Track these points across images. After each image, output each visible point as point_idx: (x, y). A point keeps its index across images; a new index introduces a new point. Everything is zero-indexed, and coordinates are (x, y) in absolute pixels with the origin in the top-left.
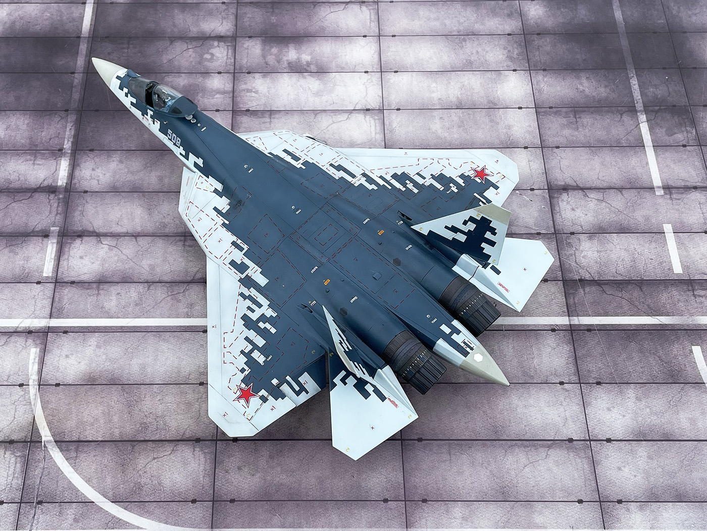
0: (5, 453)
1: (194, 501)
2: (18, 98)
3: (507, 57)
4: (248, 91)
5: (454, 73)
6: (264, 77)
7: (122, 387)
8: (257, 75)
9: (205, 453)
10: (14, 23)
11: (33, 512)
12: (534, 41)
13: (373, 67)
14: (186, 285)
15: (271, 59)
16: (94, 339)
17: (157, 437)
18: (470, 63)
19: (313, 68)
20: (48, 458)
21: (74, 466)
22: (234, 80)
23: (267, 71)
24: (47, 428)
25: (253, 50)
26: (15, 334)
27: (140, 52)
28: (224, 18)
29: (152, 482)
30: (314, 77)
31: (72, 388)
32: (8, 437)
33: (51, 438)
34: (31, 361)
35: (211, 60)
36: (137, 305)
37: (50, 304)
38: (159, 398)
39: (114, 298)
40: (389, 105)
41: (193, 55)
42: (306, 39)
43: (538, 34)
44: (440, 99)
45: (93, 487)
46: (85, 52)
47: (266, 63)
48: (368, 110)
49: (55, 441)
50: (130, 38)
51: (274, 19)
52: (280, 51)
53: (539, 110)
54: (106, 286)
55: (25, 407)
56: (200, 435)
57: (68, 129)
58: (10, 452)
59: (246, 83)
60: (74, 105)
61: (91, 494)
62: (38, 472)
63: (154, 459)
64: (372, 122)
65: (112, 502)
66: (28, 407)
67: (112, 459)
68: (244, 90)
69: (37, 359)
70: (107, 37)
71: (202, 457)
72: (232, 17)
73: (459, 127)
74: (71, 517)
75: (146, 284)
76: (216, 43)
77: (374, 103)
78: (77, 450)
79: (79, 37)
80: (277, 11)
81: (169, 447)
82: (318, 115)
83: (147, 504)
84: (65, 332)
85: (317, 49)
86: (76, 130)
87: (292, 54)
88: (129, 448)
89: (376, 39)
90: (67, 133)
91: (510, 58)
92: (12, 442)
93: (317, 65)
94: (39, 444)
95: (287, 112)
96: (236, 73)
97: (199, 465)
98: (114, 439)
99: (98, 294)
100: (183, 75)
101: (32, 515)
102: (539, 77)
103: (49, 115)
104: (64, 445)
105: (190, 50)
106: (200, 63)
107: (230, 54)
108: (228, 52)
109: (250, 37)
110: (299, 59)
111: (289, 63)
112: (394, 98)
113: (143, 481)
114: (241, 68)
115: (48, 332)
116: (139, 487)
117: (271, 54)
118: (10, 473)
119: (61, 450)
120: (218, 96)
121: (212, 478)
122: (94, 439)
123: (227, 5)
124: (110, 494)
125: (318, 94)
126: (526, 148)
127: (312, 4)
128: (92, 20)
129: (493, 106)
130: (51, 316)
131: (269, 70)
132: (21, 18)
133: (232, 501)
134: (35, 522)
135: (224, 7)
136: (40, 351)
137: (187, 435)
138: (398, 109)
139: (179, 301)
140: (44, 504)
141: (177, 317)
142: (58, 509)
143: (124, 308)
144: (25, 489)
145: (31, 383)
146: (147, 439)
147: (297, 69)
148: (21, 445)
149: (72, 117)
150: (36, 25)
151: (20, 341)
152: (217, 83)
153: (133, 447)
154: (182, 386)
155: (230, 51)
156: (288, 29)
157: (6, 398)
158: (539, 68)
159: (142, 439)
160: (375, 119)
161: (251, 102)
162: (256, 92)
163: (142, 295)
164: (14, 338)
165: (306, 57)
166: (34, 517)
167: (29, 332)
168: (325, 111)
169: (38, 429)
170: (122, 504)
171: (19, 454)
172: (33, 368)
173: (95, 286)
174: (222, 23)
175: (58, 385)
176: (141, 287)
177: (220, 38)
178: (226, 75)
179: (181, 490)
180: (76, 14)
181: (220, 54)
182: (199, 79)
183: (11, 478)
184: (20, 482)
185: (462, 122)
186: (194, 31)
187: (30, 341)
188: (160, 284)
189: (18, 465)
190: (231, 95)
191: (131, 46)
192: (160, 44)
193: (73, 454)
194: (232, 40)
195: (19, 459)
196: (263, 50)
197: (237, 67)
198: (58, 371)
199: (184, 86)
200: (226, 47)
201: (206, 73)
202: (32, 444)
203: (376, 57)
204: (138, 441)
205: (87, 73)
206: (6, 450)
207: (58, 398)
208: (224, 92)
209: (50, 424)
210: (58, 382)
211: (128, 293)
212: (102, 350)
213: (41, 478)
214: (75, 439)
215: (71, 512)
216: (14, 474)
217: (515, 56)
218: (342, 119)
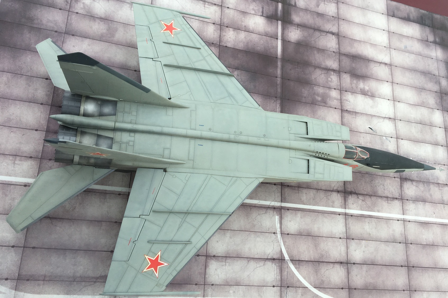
0: (272, 264)
1: (342, 289)
2: (255, 87)
3: (435, 103)
4: (347, 100)
5: (418, 106)
6: (352, 94)
7: (312, 237)
8: (349, 93)
9: (344, 268)
10: (248, 43)
11: (286, 291)
12: (444, 97)
13: (391, 98)
14: (331, 192)
15: (354, 85)
16: (299, 214)
17: (327, 261)
18: (423, 102)
19: (369, 94)
20: (288, 267)
21: (298, 271)
22: (341, 94)
23: (353, 92)
24: (286, 254)
25: (347, 79)
26: (269, 209)
27: (303, 71)
28: (334, 60)
29: (327, 280)
30: (370, 98)
31: (294, 236)
32: (272, 257)
33: (288, 258)
34: (277, 222)
35: (331, 81)
36: (313, 199)
37: (281, 195)
38: (326, 243)
40: (397, 117)
41: (324, 78)
42: (366, 78)
43: (445, 94)
44: (414, 118)
45: (307, 281)
46: (280, 67)
47: (352, 88)
48: (390, 118)
49: (291, 260)
50: (298, 63)
51: (354, 65)
52: (357, 82)
53: (446, 129)
54: (301, 189)
55: (277, 243)
56: (342, 261)
57: (278, 107)
58: (274, 264)
59: (345, 97)
60: (279, 95)
61: (306, 284)
62: (286, 273)
63: (327, 270)
64: (392, 124)
65: (314, 288)
66: (278, 244)
67: (312, 269)
68: (345, 100)
69: (279, 221)
70: (289, 60)
71: (343, 270)
72: (338, 60)
73: (421, 132)
74: (300, 294)
75: (316, 190)
76: (332, 73)
77: (392, 116)
78: (299, 264)
79: (277, 58)
80: (354, 61)
81: (332, 265)
82: (373, 118)
83: (326, 289)
84: (288, 210)
85: (370, 84)
86: (281, 108)
87: (361, 85)
88: (318, 265)
89: (391, 84)
90: (278, 109)
91: (436, 103)
92: (274, 259)
93: (371, 93)
94: (284, 261)
95: (362, 114)
96: (342, 90)
97: (343, 273)
98: (312, 260)
99: (299, 193)
100: (321, 87)
101: (286, 293)
102: (446, 114)
103: (269, 98)
104: (294, 262)
105: (323, 74)
106: (327, 82)
107: (338, 80)
108: (337, 79)
109: (345, 73)
110: (364, 88)
111: (361, 89)
112: (399, 115)
113: (324, 279)
114: (343, 88)
115: (281, 209)
116: (323, 282)
117: (354, 84)
118: (276, 273)
119: (293, 264)
120: (335, 101)
121: (348, 279)
122: (305, 260)
123: (335, 54)
124: (313, 284)
125: (372, 107)
126: (442, 146)
127: (367, 61)
128: (281, 49)
129: (431, 125)
130: (282, 202)
131: (353, 91)
132: (251, 41)
133: (355, 289)
134: (287, 295)
135: (334, 54)
136: (279, 218)
137: (337, 261)
138: (400, 120)
139: (329, 199)
140: (290, 288)
141: (329, 207)
142: (295, 290)
143: (309, 200)
144: (282, 281)
145: (278, 233)
146: (324, 261)
147: (364, 93)
148: (278, 261)
149: (279, 102)
150: (258, 47)
151: (271, 212)
152: (334, 94)
153: (319, 264)
154: (334, 238)
155: (338, 78)
156: (359, 72)
157: (269, 239)
158: (445, 110)
159: (322, 261)
160: (393, 123)
161: (348, 107)
162: (349, 102)
163: (315, 195)
164: (269, 211)
165: (367, 88)
166: (287, 293)
167: (274, 208)
168: (375, 116)
169: (283, 254)
170: (318, 288)
171: (277, 265)
172: (278, 226)
173: (297, 188)
174: (334, 63)
175: (288, 234)
176: (314, 191)
177: (334, 71)
178: (338, 91)
179: (338, 284)
180: (274, 45)
181: (334, 79)
182: (327, 91)
183: (276, 275)
184: (280, 277)
185: (422, 130)
186: (323, 65)
187: (275, 213)
188: (321, 191)
189: (278, 270)
190: (340, 101)
191: (299, 67)
192: (311, 69)
193: (298, 266)
194: (338, 72)
195: (278, 267)
196: (351, 80)
197: (342, 88)
198: (287, 228)
199: (322, 93)
200: (336, 76)
201: (330, 88)
202: (282, 261)
203: (392, 93)
204: (320, 262)
205: (283, 78)
206: (272, 263)
207: (290, 240)
208: (337, 100)
209: (287, 252)
210: (288, 233)
211: (310, 193)
212: (303, 219)
213: (287, 276)
214: (298, 259)
215: (300, 291)
216: (277, 273)
217: (438, 103)
218: (381, 121)
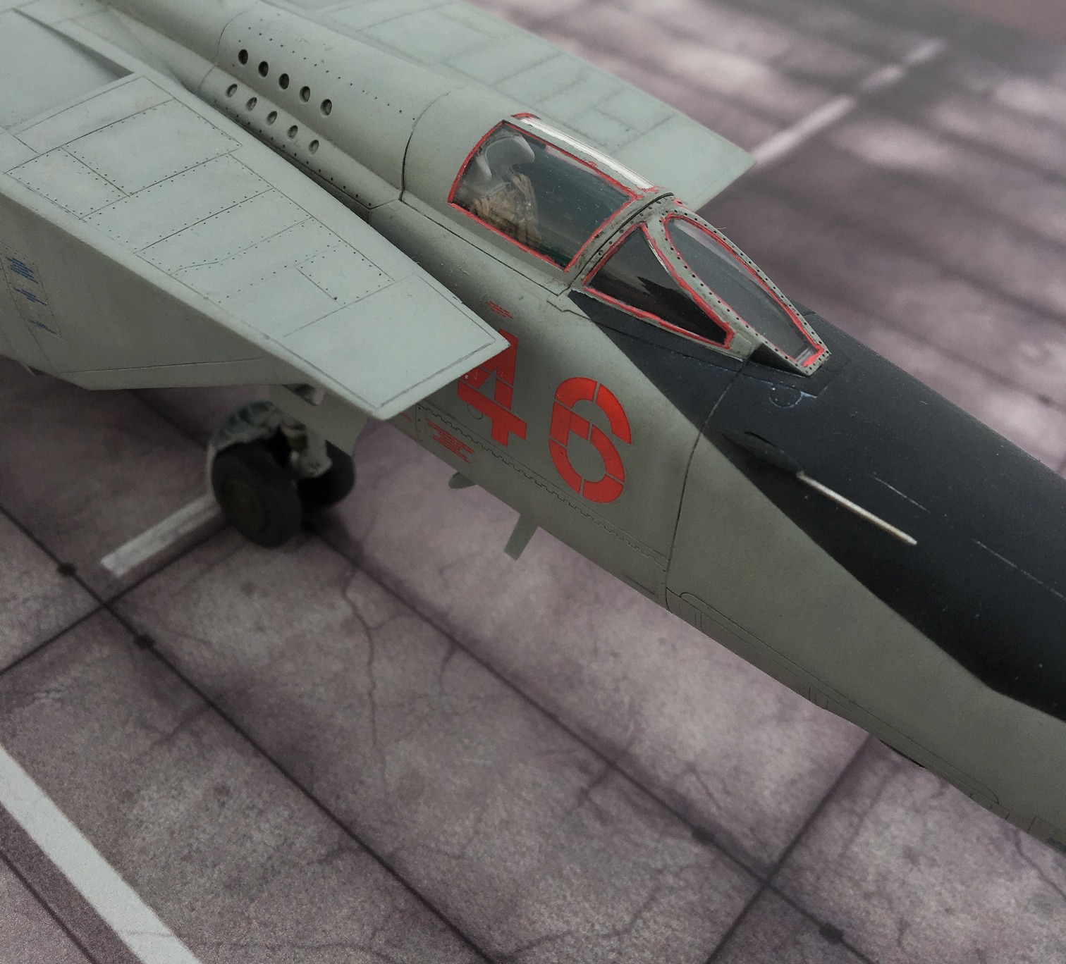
35: (1034, 361)
39: (196, 792)
41: (990, 329)
100: (930, 349)
105: (988, 315)
106: (997, 352)
143: (184, 859)
152: (1022, 417)
163: (283, 863)
173: (188, 701)
176: (310, 831)
182: (976, 383)
211: (253, 814)
